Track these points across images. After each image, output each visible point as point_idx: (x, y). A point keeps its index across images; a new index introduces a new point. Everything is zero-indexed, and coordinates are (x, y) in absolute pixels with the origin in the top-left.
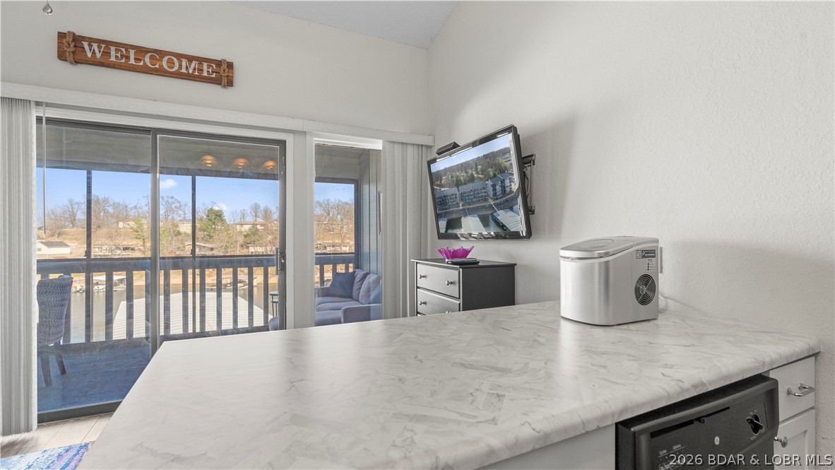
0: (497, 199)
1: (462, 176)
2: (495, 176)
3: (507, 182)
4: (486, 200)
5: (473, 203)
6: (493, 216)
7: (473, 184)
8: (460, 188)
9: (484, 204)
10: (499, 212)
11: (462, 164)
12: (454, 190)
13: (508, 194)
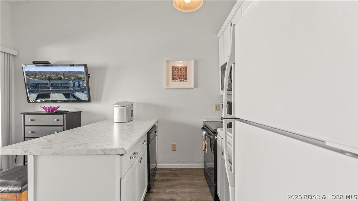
0: (75, 88)
1: (54, 77)
2: (75, 80)
3: (81, 83)
4: (68, 88)
5: (59, 88)
6: (72, 94)
7: (61, 81)
8: (51, 81)
9: (67, 89)
10: (76, 93)
11: (54, 72)
12: (48, 82)
13: (81, 87)
